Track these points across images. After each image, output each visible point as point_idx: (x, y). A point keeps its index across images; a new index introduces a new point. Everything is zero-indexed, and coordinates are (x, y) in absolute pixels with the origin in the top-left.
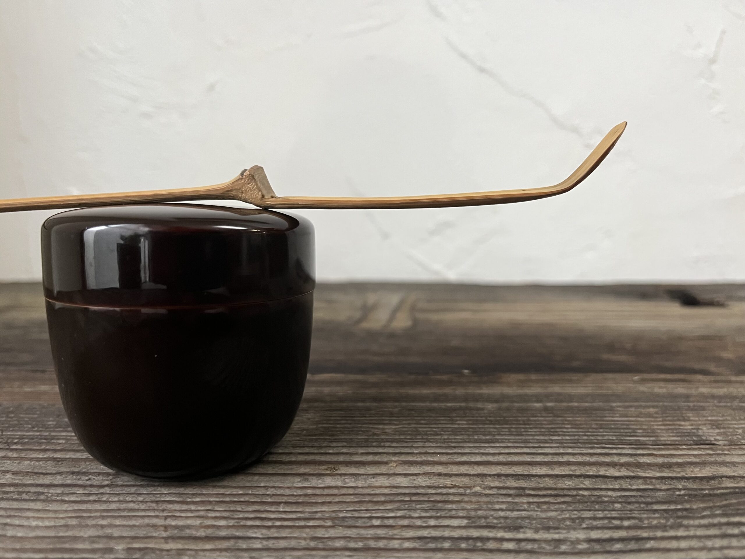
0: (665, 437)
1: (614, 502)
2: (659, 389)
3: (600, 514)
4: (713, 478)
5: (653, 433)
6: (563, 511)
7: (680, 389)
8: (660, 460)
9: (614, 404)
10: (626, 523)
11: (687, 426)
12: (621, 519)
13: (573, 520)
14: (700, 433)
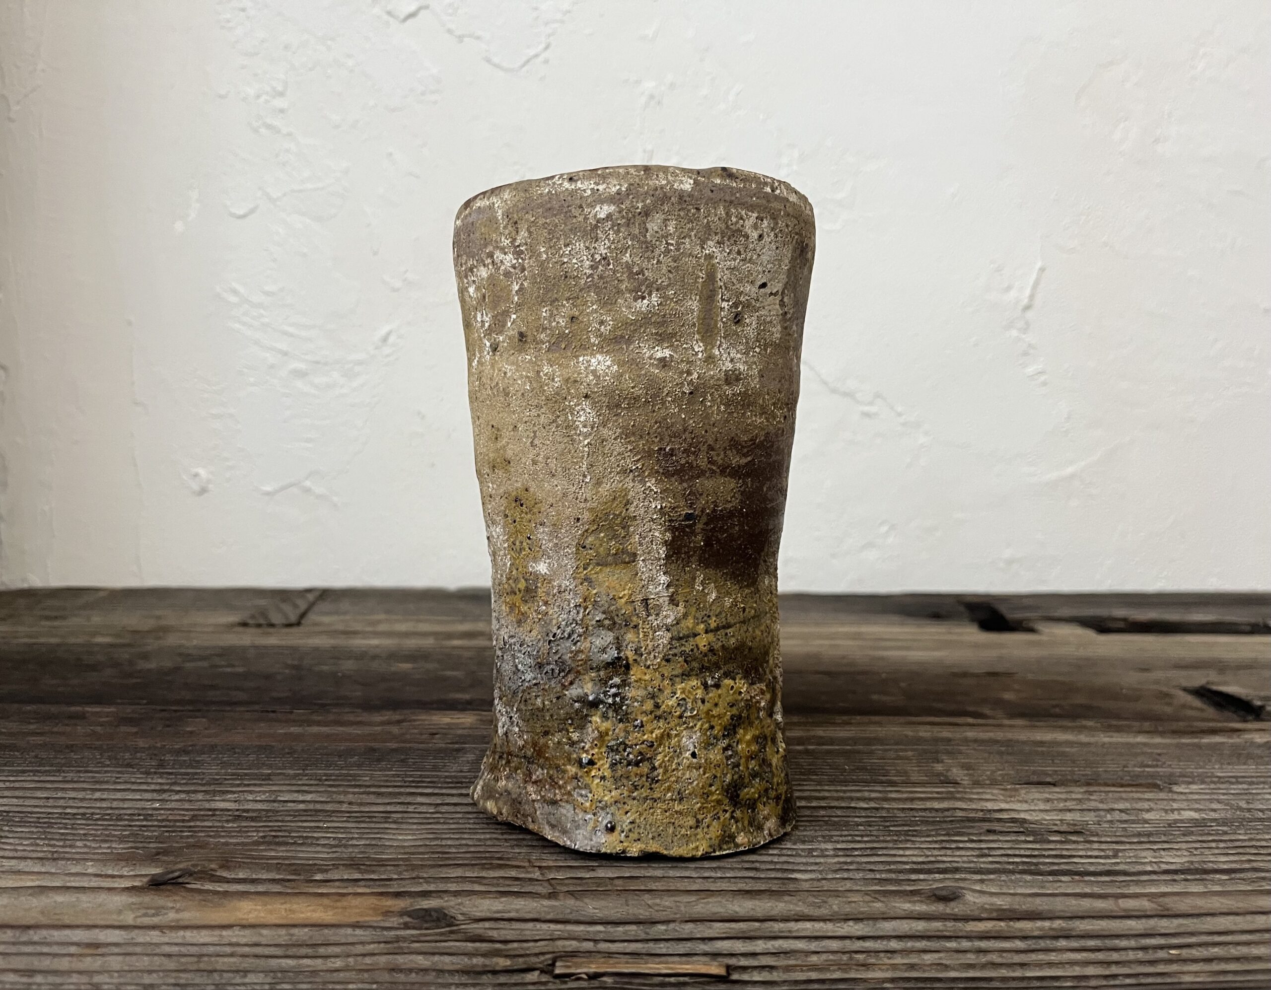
0: (914, 778)
1: (858, 825)
2: (924, 732)
3: (846, 833)
4: (948, 810)
5: (906, 773)
6: (816, 831)
7: (946, 733)
8: (905, 796)
9: (874, 748)
10: (866, 839)
11: (939, 767)
12: (862, 836)
13: (823, 837)
14: (949, 774)
